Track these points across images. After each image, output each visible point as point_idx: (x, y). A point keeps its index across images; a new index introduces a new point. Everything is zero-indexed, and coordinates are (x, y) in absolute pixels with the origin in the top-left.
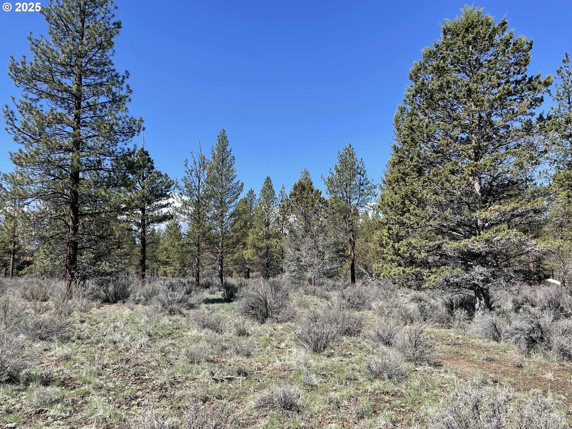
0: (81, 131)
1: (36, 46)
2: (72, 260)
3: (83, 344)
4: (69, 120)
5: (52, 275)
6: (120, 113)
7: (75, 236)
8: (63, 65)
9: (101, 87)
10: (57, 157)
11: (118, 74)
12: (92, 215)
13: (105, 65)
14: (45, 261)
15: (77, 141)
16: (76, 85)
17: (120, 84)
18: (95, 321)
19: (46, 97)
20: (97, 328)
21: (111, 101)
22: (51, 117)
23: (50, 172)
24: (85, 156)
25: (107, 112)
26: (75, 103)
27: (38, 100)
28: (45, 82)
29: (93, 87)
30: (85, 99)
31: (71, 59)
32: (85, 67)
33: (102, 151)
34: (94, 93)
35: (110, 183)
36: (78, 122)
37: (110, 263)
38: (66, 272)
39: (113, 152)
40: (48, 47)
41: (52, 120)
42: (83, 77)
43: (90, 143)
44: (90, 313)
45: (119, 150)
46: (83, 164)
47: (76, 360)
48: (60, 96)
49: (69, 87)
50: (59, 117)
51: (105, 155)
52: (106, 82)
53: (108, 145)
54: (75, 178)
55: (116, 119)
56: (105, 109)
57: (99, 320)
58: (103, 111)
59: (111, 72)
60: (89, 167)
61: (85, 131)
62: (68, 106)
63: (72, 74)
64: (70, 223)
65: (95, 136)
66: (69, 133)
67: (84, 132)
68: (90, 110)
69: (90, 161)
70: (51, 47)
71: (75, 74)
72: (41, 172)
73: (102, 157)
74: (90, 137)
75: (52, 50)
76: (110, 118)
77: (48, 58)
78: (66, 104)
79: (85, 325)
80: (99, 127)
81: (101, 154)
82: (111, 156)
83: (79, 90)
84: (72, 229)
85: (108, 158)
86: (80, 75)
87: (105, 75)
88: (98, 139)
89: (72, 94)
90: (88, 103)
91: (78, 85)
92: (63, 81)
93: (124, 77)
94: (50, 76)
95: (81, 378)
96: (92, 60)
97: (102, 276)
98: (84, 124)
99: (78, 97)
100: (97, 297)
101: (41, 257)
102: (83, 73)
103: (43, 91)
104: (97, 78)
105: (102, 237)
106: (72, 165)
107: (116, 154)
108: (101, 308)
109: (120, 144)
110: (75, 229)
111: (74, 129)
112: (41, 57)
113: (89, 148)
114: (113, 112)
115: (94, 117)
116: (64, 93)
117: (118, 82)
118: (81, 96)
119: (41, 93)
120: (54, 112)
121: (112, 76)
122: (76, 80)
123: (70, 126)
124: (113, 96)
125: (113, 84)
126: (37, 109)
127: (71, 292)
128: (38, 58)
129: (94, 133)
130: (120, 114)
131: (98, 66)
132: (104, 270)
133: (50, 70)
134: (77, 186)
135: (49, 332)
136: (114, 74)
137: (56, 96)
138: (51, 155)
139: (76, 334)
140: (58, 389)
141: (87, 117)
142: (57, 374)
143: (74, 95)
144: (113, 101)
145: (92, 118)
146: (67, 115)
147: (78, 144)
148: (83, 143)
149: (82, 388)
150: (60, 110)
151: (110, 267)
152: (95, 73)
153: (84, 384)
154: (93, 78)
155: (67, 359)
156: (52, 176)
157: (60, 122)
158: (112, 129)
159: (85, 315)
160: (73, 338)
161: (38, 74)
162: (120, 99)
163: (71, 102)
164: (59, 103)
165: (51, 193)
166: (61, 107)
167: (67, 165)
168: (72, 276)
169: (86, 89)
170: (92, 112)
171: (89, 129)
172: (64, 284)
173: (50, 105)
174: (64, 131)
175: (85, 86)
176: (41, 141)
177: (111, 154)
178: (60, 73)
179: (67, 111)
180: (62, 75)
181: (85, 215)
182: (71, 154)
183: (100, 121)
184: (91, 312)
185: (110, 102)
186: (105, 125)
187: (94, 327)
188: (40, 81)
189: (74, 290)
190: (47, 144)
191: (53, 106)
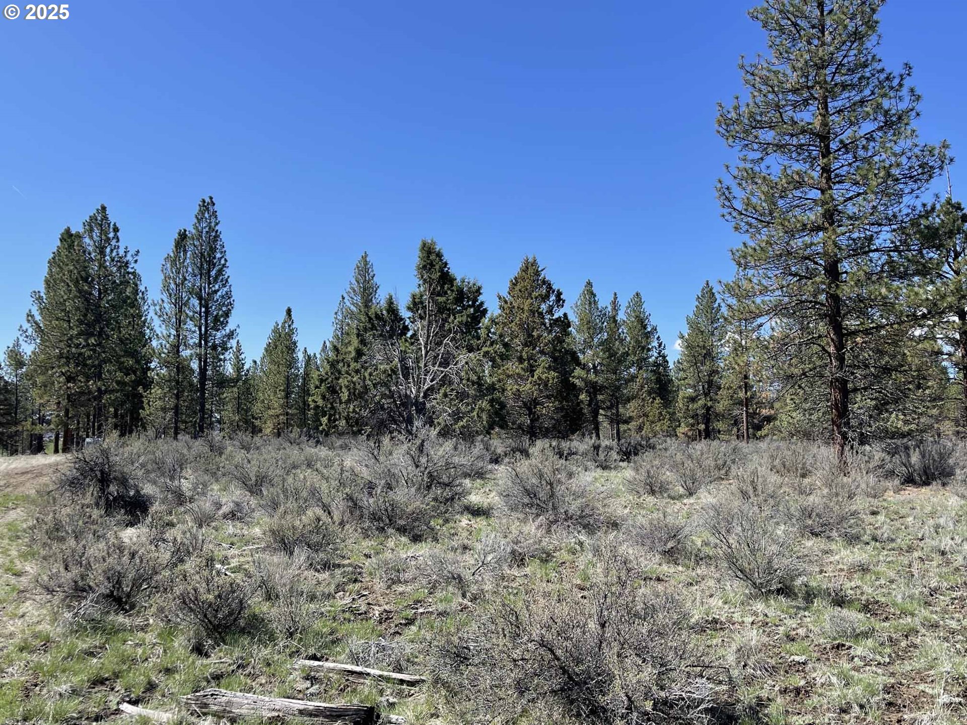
0: (835, 192)
1: (752, 74)
2: (842, 411)
3: (884, 549)
4: (812, 178)
5: (807, 435)
6: (901, 143)
7: (842, 369)
8: (795, 91)
9: (861, 106)
10: (799, 244)
11: (890, 74)
12: (867, 332)
13: (866, 66)
14: (794, 414)
15: (829, 210)
16: (820, 117)
17: (897, 90)
18: (897, 513)
19: (775, 151)
20: (902, 525)
21: (882, 127)
22: (784, 181)
23: (790, 270)
24: (846, 232)
25: (877, 148)
26: (821, 147)
27: (762, 159)
28: (770, 127)
29: (848, 112)
30: (836, 137)
31: (807, 77)
32: (832, 81)
33: (873, 219)
34: (851, 121)
35: (894, 272)
36: (829, 179)
37: (905, 415)
38: (833, 430)
39: (895, 216)
40: (769, 71)
41: (786, 185)
42: (829, 100)
43: (851, 209)
44: (885, 500)
45: (905, 211)
46: (843, 247)
47: (878, 573)
48: (794, 143)
49: (809, 124)
50: (796, 177)
51: (880, 225)
52: (870, 95)
53: (885, 204)
54: (833, 272)
55: (895, 155)
56: (872, 144)
57: (903, 512)
58: (870, 147)
59: (877, 75)
60: (853, 250)
61: (842, 191)
62: (809, 156)
63: (811, 102)
64: (832, 349)
65: (859, 194)
66: (815, 201)
67: (838, 192)
68: (847, 152)
69: (854, 240)
70: (774, 68)
71: (816, 99)
72: (778, 272)
73: (875, 229)
74: (850, 199)
75: (776, 73)
76: (884, 156)
77: (772, 87)
78: (806, 154)
79: (881, 518)
80: (865, 177)
81: (873, 224)
82: (890, 225)
83: (825, 124)
84: (836, 358)
85: (887, 228)
86: (825, 98)
87: (868, 83)
88: (865, 199)
89: (814, 134)
90: (841, 142)
91: (824, 116)
92: (798, 116)
93: (901, 76)
94: (778, 115)
95: (895, 604)
96: (843, 65)
97: (892, 438)
98: (837, 179)
99: (824, 137)
100: (890, 474)
101: (788, 408)
102: (830, 92)
103: (768, 144)
104: (854, 93)
105: (887, 370)
106: (825, 252)
107: (900, 218)
108: (902, 493)
109: (906, 200)
110: (841, 359)
111: (823, 192)
112: (760, 90)
113: (850, 218)
114: (888, 145)
115: (854, 162)
116: (801, 136)
117: (892, 88)
118: (829, 133)
119: (765, 148)
120: (789, 172)
121: (880, 82)
122: (818, 109)
123: (816, 188)
124: (885, 116)
125: (884, 95)
126: (763, 174)
127: (845, 463)
128: (756, 94)
129: (857, 190)
130: (904, 144)
131: (851, 71)
132: (896, 427)
133: (777, 106)
134: (837, 286)
135: (825, 524)
136: (882, 76)
137: (789, 145)
138: (791, 242)
139: (868, 532)
140: (861, 616)
141: (843, 166)
142: (852, 592)
143: (817, 135)
144: (888, 124)
145: (850, 164)
146: (809, 171)
147: (831, 216)
148: (840, 212)
149: (901, 621)
150: (797, 167)
151: (906, 422)
152: (850, 85)
153: (903, 616)
154: (847, 95)
155: (864, 570)
156: (795, 275)
157: (799, 185)
158: (889, 175)
159: (875, 502)
160: (866, 538)
161: (759, 118)
162: (900, 118)
163: (814, 148)
164: (794, 155)
165: (797, 304)
166: (798, 160)
167: (817, 254)
168: (844, 437)
169: (837, 119)
170: (850, 156)
171: (847, 185)
172: (832, 450)
173: (780, 161)
174: (807, 199)
175: (834, 114)
176: (773, 223)
177: (890, 220)
178: (791, 105)
179: (807, 165)
180: (795, 107)
181: (854, 333)
182: (821, 234)
183: (866, 166)
184: (885, 498)
185: (880, 128)
186: (877, 172)
187: (897, 524)
188: (763, 128)
189: (849, 461)
190: (783, 225)
191: (786, 163)
